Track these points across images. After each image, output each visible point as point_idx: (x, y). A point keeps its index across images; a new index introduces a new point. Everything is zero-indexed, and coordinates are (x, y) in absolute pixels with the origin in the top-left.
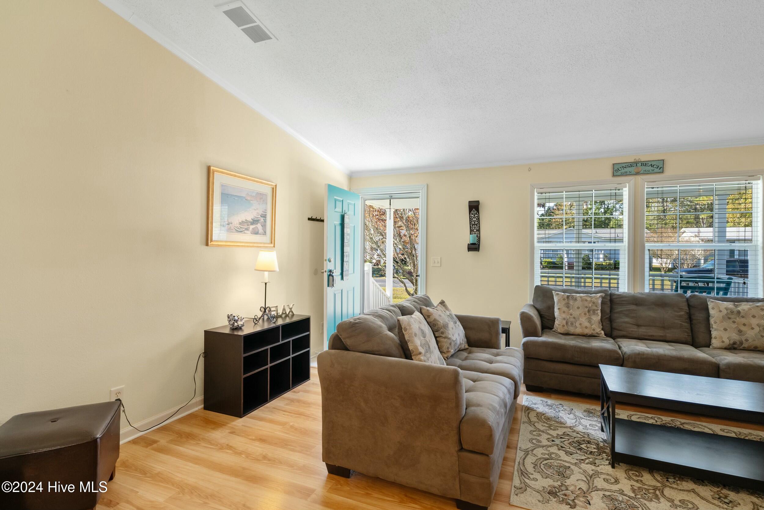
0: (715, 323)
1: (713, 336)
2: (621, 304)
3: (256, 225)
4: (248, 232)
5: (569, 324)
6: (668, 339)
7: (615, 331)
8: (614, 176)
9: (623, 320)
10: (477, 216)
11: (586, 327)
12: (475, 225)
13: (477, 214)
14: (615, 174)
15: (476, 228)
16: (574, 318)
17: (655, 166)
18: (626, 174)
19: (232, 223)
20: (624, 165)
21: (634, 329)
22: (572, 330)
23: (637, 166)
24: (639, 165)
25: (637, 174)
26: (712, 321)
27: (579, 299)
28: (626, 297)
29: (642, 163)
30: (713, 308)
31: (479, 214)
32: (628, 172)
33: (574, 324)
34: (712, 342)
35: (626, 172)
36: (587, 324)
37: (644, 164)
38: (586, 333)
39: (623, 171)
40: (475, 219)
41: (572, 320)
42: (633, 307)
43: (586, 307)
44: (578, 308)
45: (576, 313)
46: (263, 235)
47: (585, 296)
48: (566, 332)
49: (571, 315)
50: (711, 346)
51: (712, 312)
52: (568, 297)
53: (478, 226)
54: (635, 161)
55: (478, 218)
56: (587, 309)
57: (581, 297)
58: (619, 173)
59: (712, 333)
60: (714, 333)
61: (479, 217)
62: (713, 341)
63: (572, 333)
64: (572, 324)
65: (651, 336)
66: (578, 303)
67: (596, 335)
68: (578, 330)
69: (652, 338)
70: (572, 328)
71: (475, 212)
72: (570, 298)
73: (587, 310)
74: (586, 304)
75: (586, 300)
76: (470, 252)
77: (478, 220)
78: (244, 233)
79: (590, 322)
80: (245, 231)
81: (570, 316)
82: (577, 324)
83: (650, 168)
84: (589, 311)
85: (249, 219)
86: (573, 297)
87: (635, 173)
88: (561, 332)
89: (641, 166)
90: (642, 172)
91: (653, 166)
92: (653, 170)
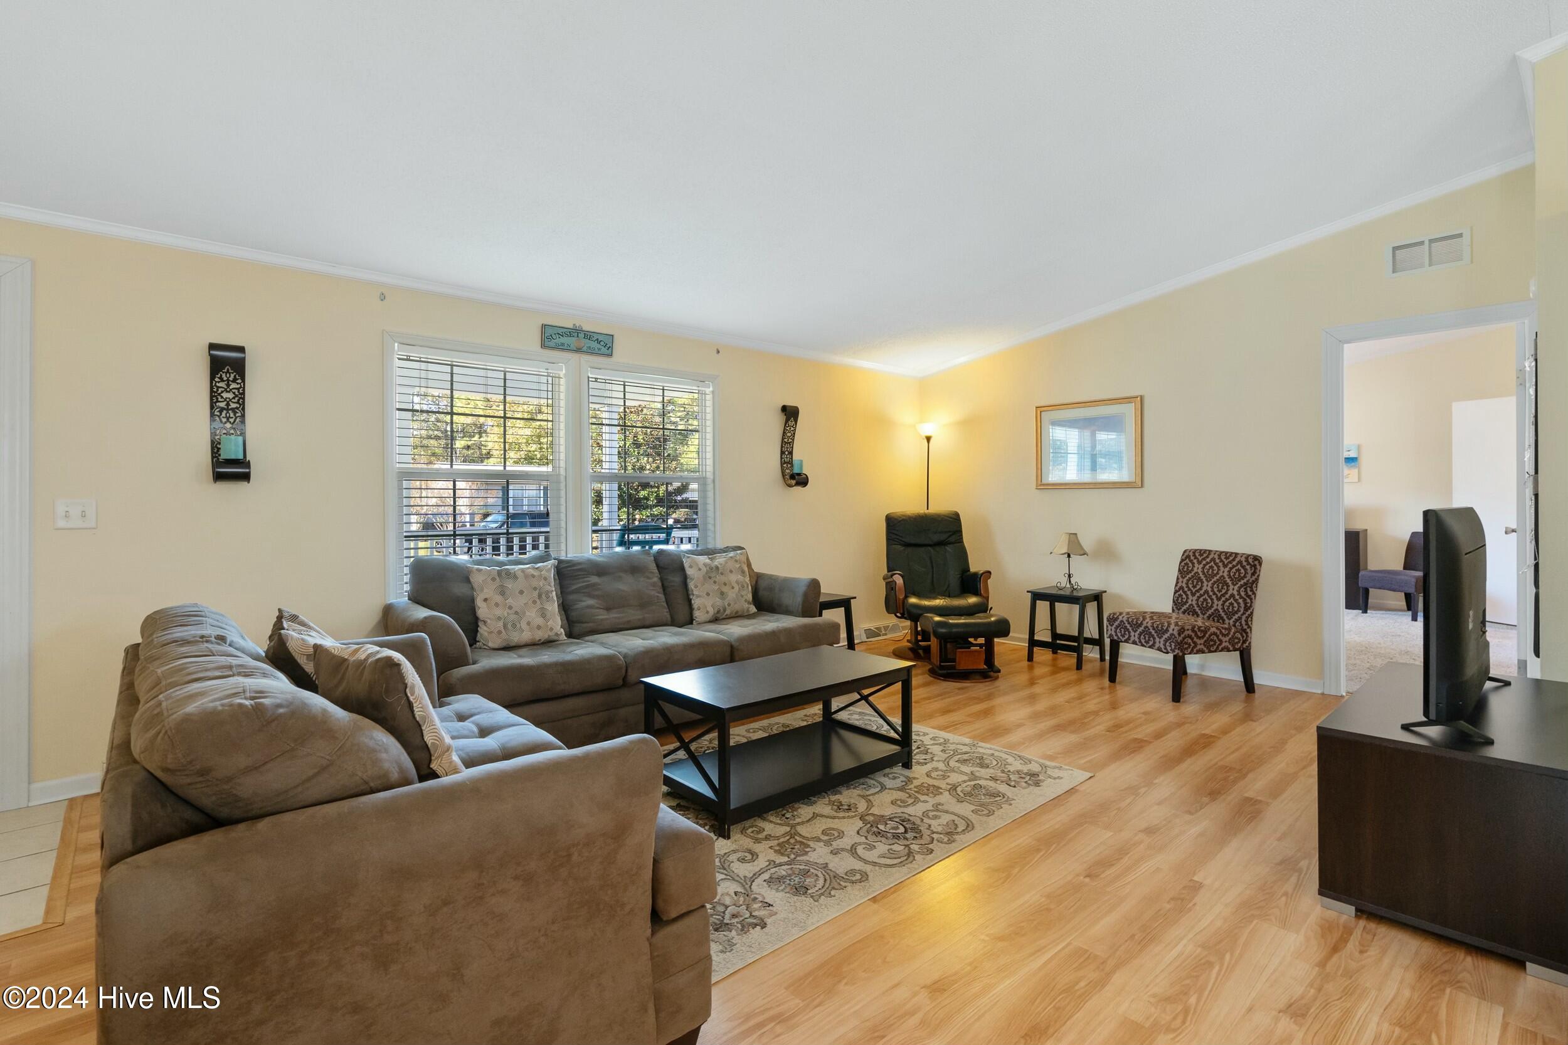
0: (696, 587)
1: (695, 606)
2: (576, 576)
5: (509, 626)
6: (647, 623)
7: (576, 624)
8: (543, 346)
9: (584, 604)
10: (239, 386)
11: (539, 627)
12: (228, 410)
13: (239, 381)
14: (547, 344)
15: (232, 420)
16: (516, 613)
17: (602, 343)
18: (562, 347)
20: (560, 331)
21: (603, 616)
22: (516, 638)
23: (578, 336)
24: (581, 335)
25: (578, 350)
26: (691, 585)
27: (519, 574)
28: (579, 564)
29: (585, 334)
30: (691, 567)
31: (243, 381)
32: (566, 345)
33: (518, 626)
34: (694, 616)
35: (563, 344)
36: (540, 621)
37: (588, 335)
38: (538, 639)
39: (558, 341)
40: (230, 395)
41: (513, 617)
42: (594, 579)
43: (535, 589)
44: (521, 592)
45: (517, 602)
47: (529, 568)
48: (504, 644)
49: (510, 608)
50: (694, 621)
51: (689, 572)
52: (499, 573)
53: (237, 415)
54: (574, 328)
55: (241, 394)
56: (537, 592)
57: (523, 570)
58: (552, 344)
59: (693, 602)
60: (696, 602)
61: (244, 390)
62: (696, 614)
63: (514, 644)
64: (514, 626)
65: (629, 622)
66: (521, 583)
67: (554, 639)
68: (526, 636)
69: (628, 626)
70: (515, 634)
71: (232, 376)
72: (503, 574)
73: (536, 594)
74: (535, 583)
75: (533, 576)
76: (217, 483)
77: (241, 398)
79: (543, 615)
81: (509, 611)
82: (524, 625)
83: (595, 345)
84: (540, 596)
86: (508, 573)
87: (575, 349)
88: (496, 646)
89: (584, 338)
90: (585, 349)
91: (599, 342)
92: (599, 349)
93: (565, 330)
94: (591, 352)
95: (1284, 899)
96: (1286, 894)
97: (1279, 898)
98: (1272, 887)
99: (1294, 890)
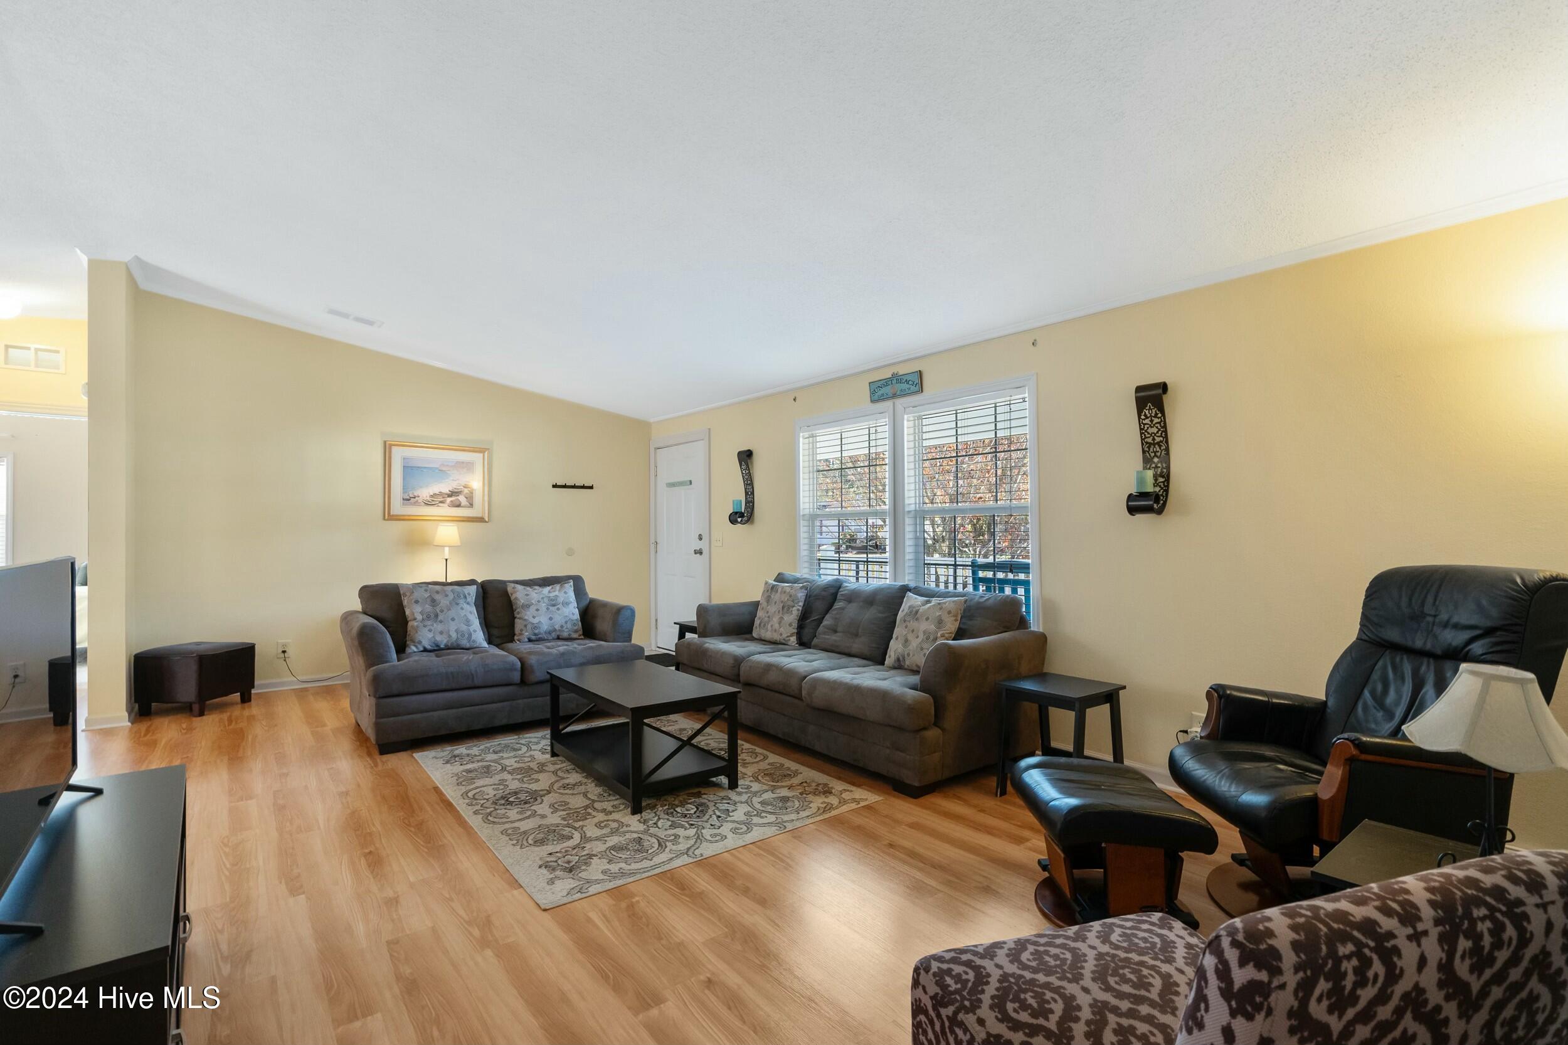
3: (458, 497)
4: (445, 505)
8: (872, 401)
14: (874, 398)
17: (910, 382)
18: (883, 398)
19: (419, 497)
20: (879, 384)
23: (891, 384)
24: (894, 382)
25: (894, 396)
35: (883, 395)
37: (898, 379)
39: (880, 393)
46: (469, 507)
54: (890, 377)
58: (878, 397)
67: (784, 642)
68: (769, 635)
78: (438, 506)
80: (440, 504)
83: (905, 386)
85: (446, 490)
87: (892, 396)
89: (896, 383)
90: (898, 393)
91: (907, 382)
92: (909, 389)
93: (882, 382)
94: (904, 394)
95: (220, 927)
96: (221, 932)
97: (224, 925)
98: (237, 929)
99: (216, 939)
